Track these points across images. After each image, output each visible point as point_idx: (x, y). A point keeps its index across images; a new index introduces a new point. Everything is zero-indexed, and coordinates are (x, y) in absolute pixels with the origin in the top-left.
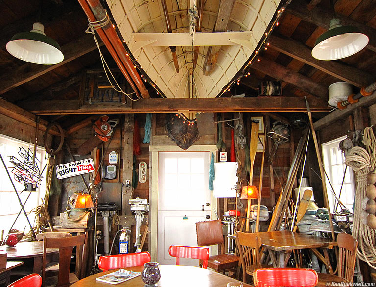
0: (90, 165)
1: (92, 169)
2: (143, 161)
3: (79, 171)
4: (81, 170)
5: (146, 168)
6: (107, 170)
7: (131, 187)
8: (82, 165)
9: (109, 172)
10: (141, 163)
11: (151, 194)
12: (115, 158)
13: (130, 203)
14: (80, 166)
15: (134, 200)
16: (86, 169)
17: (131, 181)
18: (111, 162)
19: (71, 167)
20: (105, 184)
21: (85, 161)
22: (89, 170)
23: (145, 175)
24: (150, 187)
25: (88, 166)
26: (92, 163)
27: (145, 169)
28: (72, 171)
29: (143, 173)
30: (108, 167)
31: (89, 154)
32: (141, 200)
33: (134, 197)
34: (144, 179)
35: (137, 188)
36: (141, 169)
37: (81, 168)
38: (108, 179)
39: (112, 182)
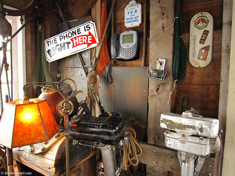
0: (90, 34)
1: (94, 41)
2: (202, 10)
3: (74, 46)
4: (77, 45)
5: (210, 27)
6: (121, 41)
7: (171, 77)
8: (77, 35)
9: (123, 46)
10: (195, 18)
11: (226, 99)
12: (136, 15)
13: (163, 126)
14: (75, 38)
15: (175, 119)
16: (85, 43)
17: (170, 64)
18: (128, 25)
19: (63, 41)
20: (116, 70)
21: (82, 28)
22: (89, 45)
23: (206, 48)
24: (223, 78)
25: (87, 36)
26: (93, 31)
27: (206, 33)
28: (64, 49)
29: (202, 41)
30: (122, 34)
31: (89, 13)
32: (198, 123)
33: (176, 110)
34: (205, 59)
35: (186, 80)
36: (195, 33)
37: (77, 41)
38: (121, 60)
39: (131, 66)
